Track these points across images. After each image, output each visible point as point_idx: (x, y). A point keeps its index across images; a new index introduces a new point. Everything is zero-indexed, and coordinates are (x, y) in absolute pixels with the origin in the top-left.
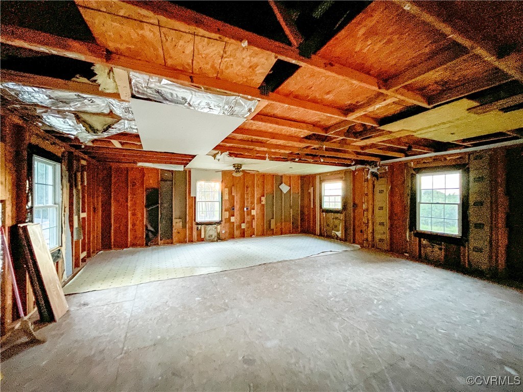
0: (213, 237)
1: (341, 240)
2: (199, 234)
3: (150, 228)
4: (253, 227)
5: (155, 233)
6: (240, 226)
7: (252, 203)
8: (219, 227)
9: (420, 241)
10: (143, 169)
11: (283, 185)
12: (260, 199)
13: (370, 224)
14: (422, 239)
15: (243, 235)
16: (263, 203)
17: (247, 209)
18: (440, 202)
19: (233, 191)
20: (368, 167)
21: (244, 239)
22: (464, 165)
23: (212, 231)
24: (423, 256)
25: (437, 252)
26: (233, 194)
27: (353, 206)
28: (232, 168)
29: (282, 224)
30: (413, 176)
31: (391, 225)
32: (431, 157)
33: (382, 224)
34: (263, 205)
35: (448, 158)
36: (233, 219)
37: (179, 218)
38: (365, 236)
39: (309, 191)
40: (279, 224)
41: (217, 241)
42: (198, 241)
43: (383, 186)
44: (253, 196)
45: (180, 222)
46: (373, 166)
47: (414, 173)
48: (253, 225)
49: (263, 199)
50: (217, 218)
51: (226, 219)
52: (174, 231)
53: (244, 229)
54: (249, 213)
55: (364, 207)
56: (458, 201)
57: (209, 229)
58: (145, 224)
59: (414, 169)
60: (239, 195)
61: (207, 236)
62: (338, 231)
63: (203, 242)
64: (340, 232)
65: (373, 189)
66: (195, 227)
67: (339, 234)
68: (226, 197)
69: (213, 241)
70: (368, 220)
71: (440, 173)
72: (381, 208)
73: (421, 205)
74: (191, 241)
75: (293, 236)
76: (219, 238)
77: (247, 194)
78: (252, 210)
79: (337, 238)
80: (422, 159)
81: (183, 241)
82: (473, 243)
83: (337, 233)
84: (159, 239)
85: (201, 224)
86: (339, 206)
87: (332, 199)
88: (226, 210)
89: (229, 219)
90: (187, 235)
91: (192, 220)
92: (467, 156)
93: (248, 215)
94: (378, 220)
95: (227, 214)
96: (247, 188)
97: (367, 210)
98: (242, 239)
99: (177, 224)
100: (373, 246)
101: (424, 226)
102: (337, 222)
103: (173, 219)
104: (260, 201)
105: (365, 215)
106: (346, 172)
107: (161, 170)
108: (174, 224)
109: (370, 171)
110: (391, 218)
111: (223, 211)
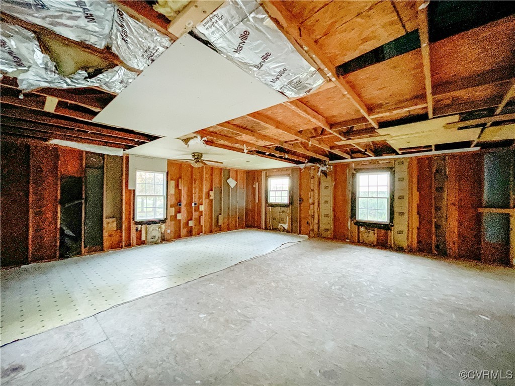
0: (157, 238)
1: (287, 232)
2: (139, 237)
3: (68, 232)
4: (201, 224)
5: (77, 239)
6: (187, 223)
7: (200, 198)
8: (163, 226)
9: (359, 229)
10: (56, 148)
11: (231, 179)
12: (209, 194)
13: (316, 216)
14: (360, 227)
15: (190, 233)
16: (211, 198)
17: (195, 204)
18: (374, 196)
19: (180, 184)
20: (318, 165)
21: (192, 238)
22: (392, 168)
23: (155, 232)
24: (361, 240)
25: (372, 236)
26: (180, 188)
27: (300, 201)
28: (190, 157)
29: (228, 220)
30: (353, 175)
31: (335, 216)
32: (368, 160)
33: (327, 216)
34: (211, 201)
35: (381, 162)
36: (179, 216)
37: (113, 217)
38: (311, 227)
39: (254, 186)
40: (226, 220)
41: (161, 243)
42: (138, 244)
43: (328, 182)
44: (201, 190)
45: (113, 222)
46: (323, 165)
47: (354, 172)
48: (201, 222)
49: (212, 193)
50: (161, 215)
51: (171, 216)
52: (105, 234)
53: (191, 227)
54: (197, 209)
55: (311, 201)
56: (387, 195)
57: (151, 229)
58: (59, 226)
59: (355, 169)
60: (186, 188)
61: (149, 237)
62: (285, 223)
63: (144, 245)
64: (287, 225)
65: (319, 185)
66: (133, 227)
67: (286, 226)
68: (172, 191)
69: (156, 243)
70: (314, 213)
71: (374, 173)
72: (326, 202)
73: (360, 199)
74: (129, 245)
75: (239, 231)
76: (164, 239)
77: (195, 187)
78: (200, 206)
79: (284, 230)
80: (361, 161)
81: (117, 246)
82: (397, 227)
83: (284, 225)
84: (83, 245)
85: (141, 223)
86: (286, 201)
87: (279, 194)
88: (171, 206)
89: (176, 216)
90: (123, 237)
91: (130, 219)
92: (393, 161)
93: (195, 211)
94: (323, 212)
95: (172, 211)
96: (195, 181)
97: (313, 203)
98: (189, 239)
99: (109, 225)
100: (318, 236)
101: (362, 216)
102: (283, 215)
103: (104, 219)
104: (208, 195)
105: (311, 208)
106: (293, 169)
107: (87, 152)
108: (105, 225)
109: (320, 169)
110: (334, 210)
111: (169, 206)
